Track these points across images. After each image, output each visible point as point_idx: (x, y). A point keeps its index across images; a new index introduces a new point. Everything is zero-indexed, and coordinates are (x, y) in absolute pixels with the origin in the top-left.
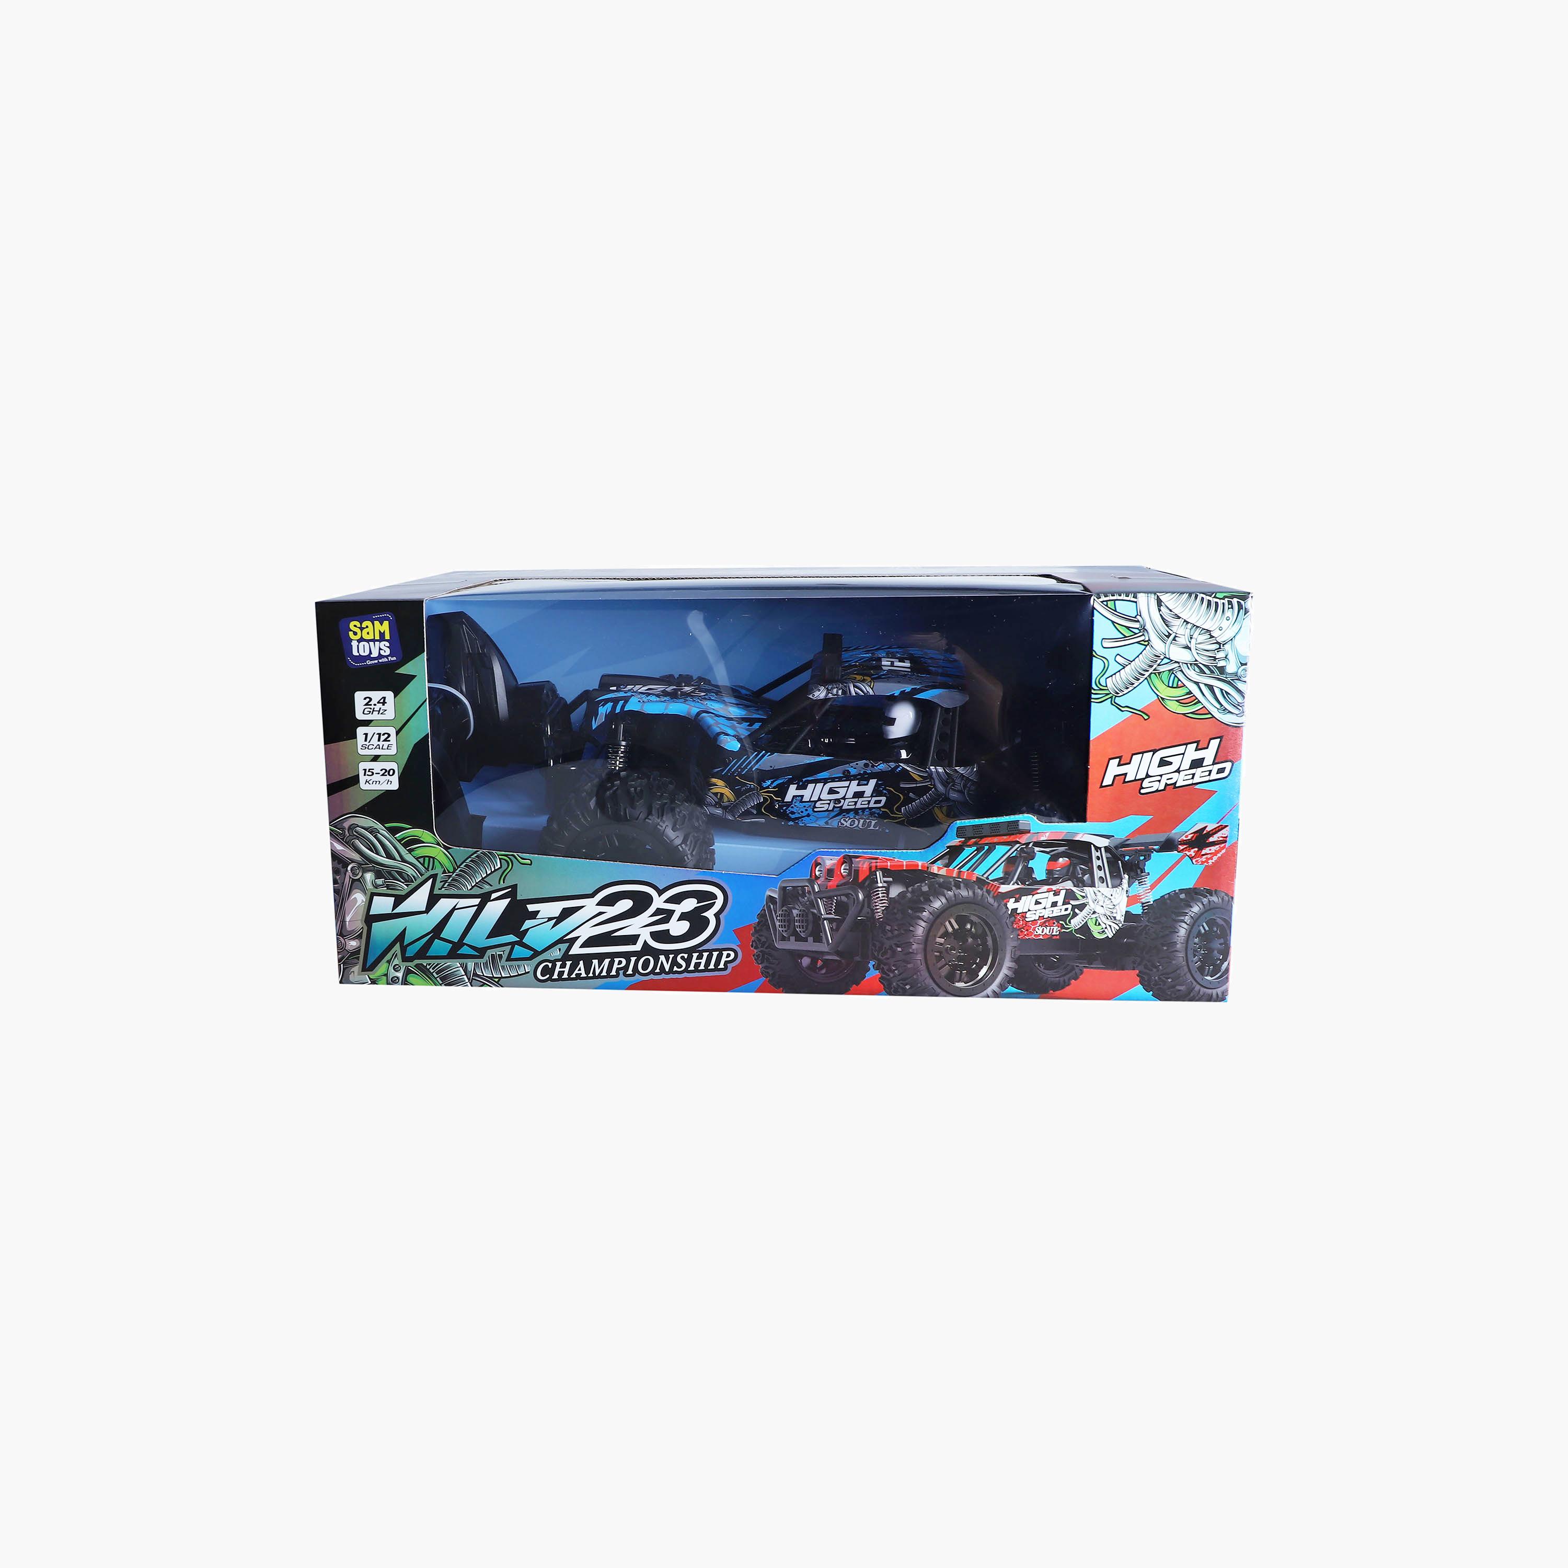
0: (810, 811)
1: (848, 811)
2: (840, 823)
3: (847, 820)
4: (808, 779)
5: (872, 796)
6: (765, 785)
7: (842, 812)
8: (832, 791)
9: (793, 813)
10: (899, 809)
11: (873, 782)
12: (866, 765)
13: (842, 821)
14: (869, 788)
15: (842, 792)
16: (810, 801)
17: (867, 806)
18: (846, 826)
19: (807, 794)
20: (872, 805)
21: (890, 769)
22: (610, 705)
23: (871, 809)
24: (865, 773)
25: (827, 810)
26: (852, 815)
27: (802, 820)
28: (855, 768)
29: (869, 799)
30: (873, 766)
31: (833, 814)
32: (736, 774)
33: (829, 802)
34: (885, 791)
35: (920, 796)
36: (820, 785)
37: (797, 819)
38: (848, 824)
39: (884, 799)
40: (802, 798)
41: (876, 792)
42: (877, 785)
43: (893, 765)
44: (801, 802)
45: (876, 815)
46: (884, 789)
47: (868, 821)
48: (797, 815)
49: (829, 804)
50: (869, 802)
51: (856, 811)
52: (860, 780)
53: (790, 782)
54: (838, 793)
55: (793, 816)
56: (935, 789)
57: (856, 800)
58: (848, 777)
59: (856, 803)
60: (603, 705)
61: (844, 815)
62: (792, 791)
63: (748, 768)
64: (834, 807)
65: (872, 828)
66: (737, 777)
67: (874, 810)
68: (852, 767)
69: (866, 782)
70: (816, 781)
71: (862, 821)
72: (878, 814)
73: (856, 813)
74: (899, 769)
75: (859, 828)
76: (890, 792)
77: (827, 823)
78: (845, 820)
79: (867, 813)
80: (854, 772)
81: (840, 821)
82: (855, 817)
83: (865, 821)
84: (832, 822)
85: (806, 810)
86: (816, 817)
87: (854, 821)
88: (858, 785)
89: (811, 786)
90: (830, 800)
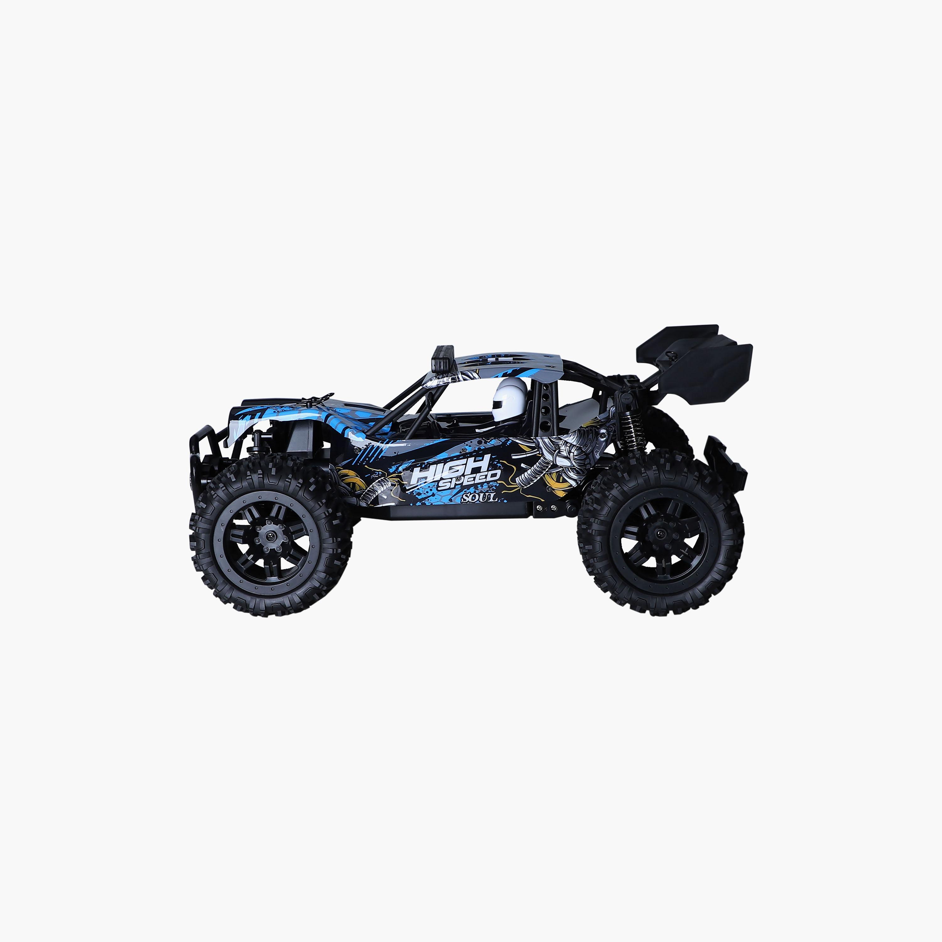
0: (434, 491)
1: (468, 487)
2: (462, 499)
3: (468, 495)
4: (430, 460)
5: (488, 470)
6: (391, 470)
7: (463, 488)
8: (452, 470)
9: (419, 494)
10: (514, 481)
11: (487, 457)
12: (480, 443)
13: (464, 497)
14: (484, 463)
15: (461, 469)
16: (433, 481)
17: (484, 480)
18: (468, 501)
19: (429, 475)
20: (489, 479)
21: (501, 443)
23: (488, 482)
24: (479, 449)
25: (450, 489)
26: (472, 490)
27: (428, 500)
28: (470, 446)
29: (486, 473)
30: (486, 442)
31: (455, 491)
32: (364, 463)
33: (450, 480)
34: (499, 465)
35: (530, 465)
36: (440, 466)
37: (424, 499)
38: (469, 499)
39: (499, 472)
40: (426, 480)
41: (492, 466)
42: (491, 459)
43: (503, 439)
44: (426, 483)
45: (494, 488)
46: (498, 462)
47: (487, 494)
48: (423, 496)
49: (451, 482)
50: (486, 476)
51: (475, 486)
52: (475, 456)
53: (414, 465)
54: (457, 471)
55: (420, 497)
56: (544, 458)
57: (474, 475)
58: (465, 456)
59: (474, 478)
61: (465, 491)
62: (417, 474)
63: (375, 456)
64: (456, 485)
65: (491, 500)
66: (365, 466)
67: (491, 483)
68: (467, 445)
69: (481, 458)
70: (436, 463)
71: (482, 495)
72: (496, 486)
73: (476, 488)
74: (509, 442)
75: (480, 501)
76: (502, 463)
77: (451, 500)
78: (466, 496)
79: (485, 486)
80: (469, 450)
81: (462, 498)
82: (475, 492)
83: (485, 495)
84: (455, 499)
85: (431, 490)
86: (440, 496)
87: (474, 496)
88: (475, 461)
89: (432, 467)
90: (451, 479)
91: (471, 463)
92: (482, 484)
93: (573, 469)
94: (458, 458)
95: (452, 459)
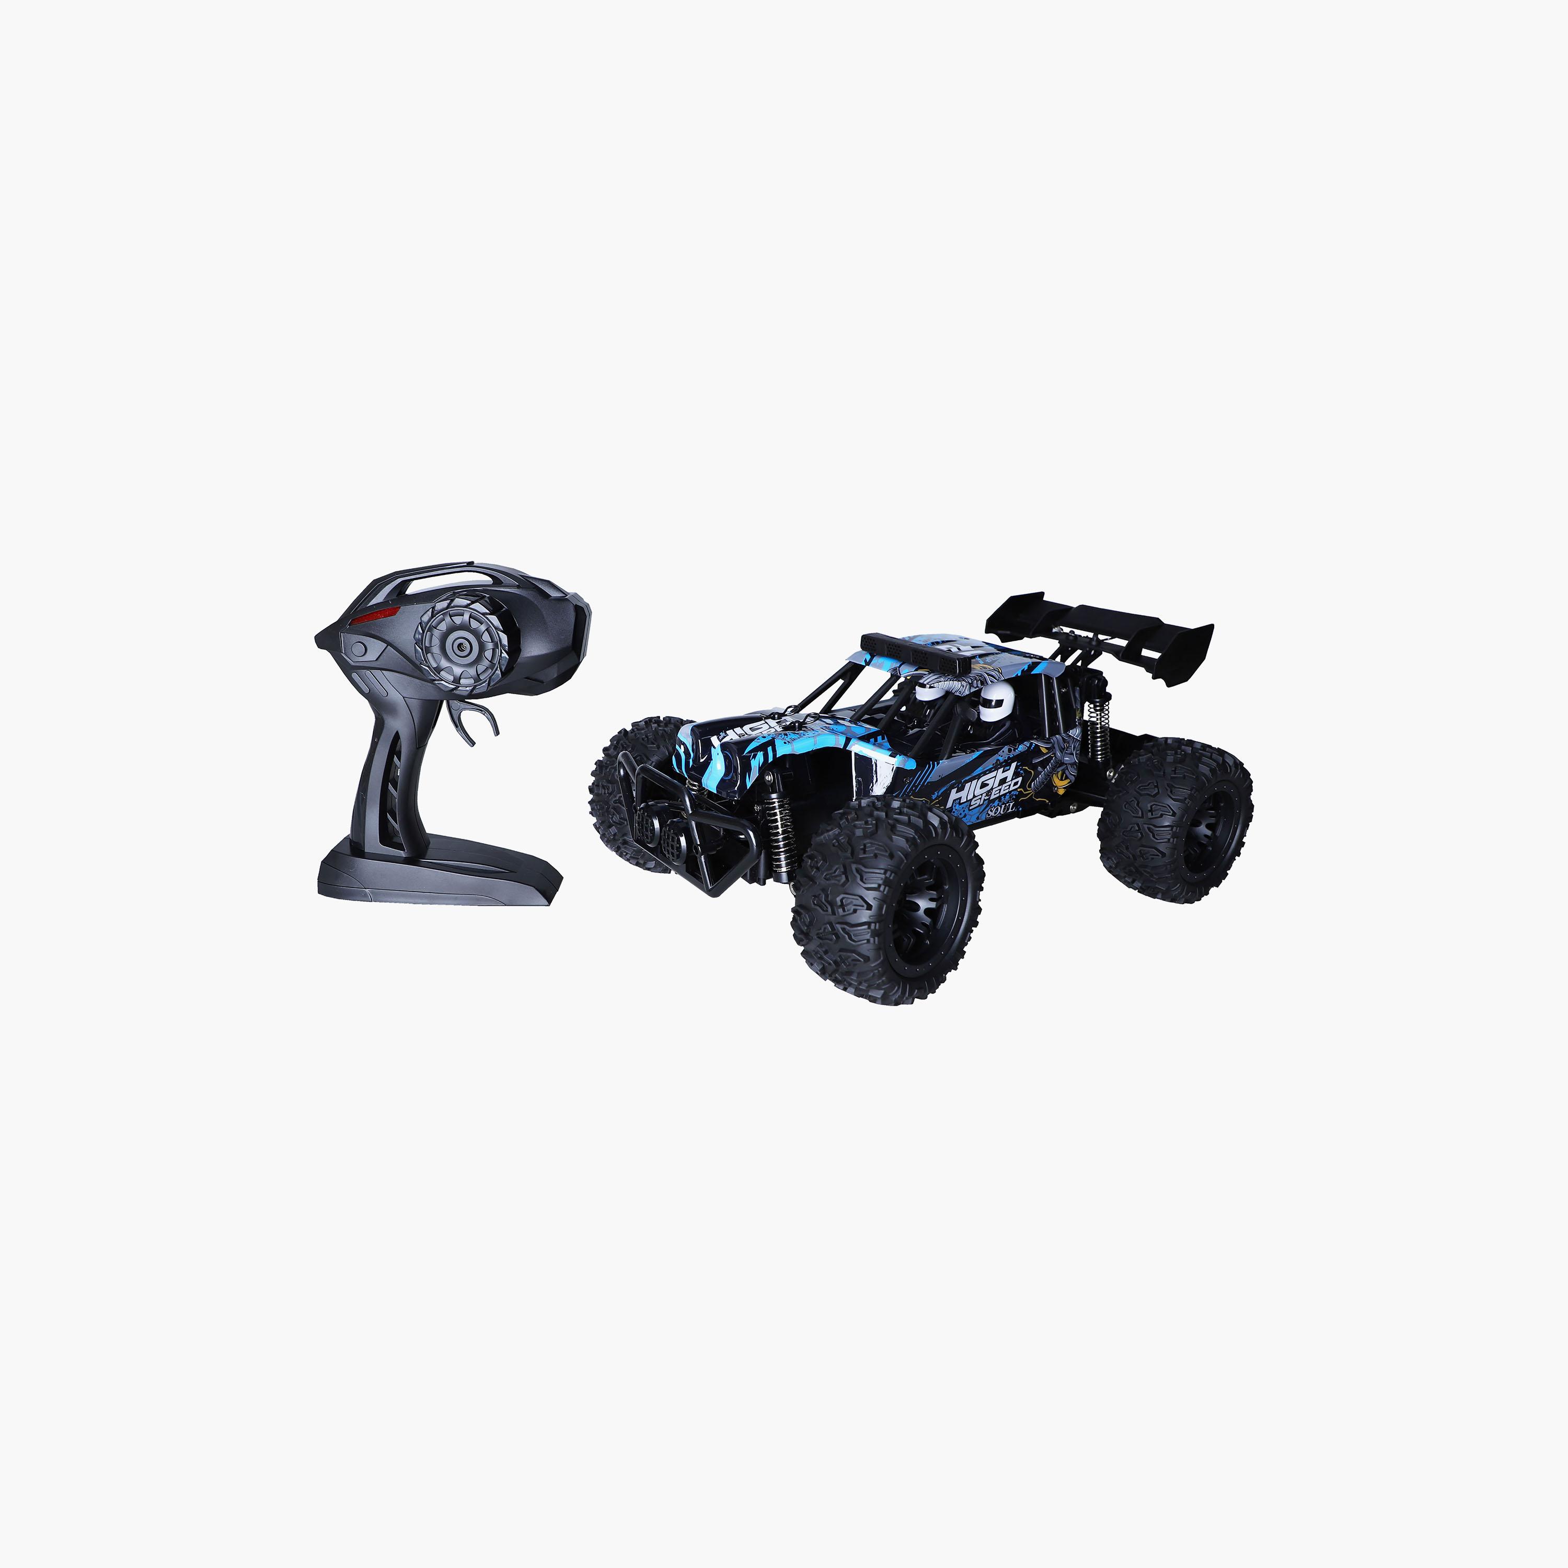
0: (967, 811)
1: (995, 798)
2: (987, 815)
3: (993, 809)
4: (967, 778)
5: (1012, 779)
6: (934, 797)
7: (990, 802)
8: (984, 785)
10: (1030, 786)
11: (1014, 765)
12: (1010, 751)
13: (989, 812)
14: (1010, 774)
15: (990, 782)
16: (967, 801)
17: (1007, 791)
18: (992, 816)
19: (963, 795)
20: (1012, 788)
21: (1026, 748)
22: (760, 755)
23: (1010, 792)
24: (1009, 758)
25: (979, 806)
26: (997, 802)
28: (1002, 756)
29: (1010, 782)
30: (1014, 750)
31: (984, 806)
34: (1021, 772)
35: (1044, 767)
36: (974, 782)
38: (992, 814)
39: (1020, 779)
40: (960, 801)
41: (1016, 774)
42: (1017, 767)
43: (1027, 744)
44: (960, 804)
45: (1014, 797)
46: (1021, 769)
47: (1007, 805)
49: (980, 799)
50: (1010, 785)
51: (999, 798)
52: (1004, 766)
53: (952, 787)
54: (988, 785)
56: (1055, 757)
57: (1000, 787)
58: (996, 768)
59: (1000, 790)
60: (754, 757)
61: (991, 806)
62: (954, 795)
63: (922, 784)
64: (985, 800)
65: (1010, 810)
66: (912, 797)
67: (1013, 791)
68: (999, 756)
69: (1008, 768)
70: (971, 780)
71: (1003, 806)
72: (1015, 795)
73: (1000, 801)
74: (1033, 746)
75: (1001, 814)
76: (1025, 771)
77: (978, 818)
78: (991, 811)
79: (1007, 797)
80: (1001, 759)
81: (988, 813)
82: (998, 805)
83: (1006, 806)
84: (981, 816)
85: (964, 811)
86: (970, 815)
87: (997, 809)
88: (1003, 772)
89: (968, 785)
90: (982, 795)
91: (1000, 775)
92: (1005, 795)
93: (1072, 765)
94: (990, 771)
95: (985, 773)
